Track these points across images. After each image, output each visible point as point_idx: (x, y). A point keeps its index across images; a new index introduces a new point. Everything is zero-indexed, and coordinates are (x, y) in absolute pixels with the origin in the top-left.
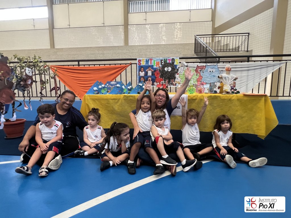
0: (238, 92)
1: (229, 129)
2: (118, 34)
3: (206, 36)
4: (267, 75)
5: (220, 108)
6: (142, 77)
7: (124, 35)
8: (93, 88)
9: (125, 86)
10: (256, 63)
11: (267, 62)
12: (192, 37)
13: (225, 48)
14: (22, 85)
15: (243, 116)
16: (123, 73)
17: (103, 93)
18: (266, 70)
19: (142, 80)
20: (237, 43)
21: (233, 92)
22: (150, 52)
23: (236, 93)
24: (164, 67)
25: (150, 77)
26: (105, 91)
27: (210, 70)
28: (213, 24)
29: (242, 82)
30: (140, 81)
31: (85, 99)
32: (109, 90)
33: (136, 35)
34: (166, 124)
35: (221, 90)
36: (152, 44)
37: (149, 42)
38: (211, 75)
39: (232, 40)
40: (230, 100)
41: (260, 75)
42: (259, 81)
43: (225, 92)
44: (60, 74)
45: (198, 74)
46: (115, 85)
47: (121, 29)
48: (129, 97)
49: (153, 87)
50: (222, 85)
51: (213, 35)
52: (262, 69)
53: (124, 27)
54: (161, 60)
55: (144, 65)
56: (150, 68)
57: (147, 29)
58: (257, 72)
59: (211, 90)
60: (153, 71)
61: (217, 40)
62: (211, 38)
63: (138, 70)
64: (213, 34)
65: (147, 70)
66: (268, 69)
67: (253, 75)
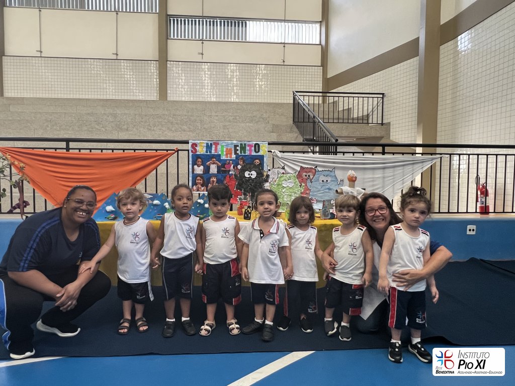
3: (313, 94)
4: (413, 177)
6: (200, 176)
7: (158, 80)
10: (396, 156)
11: (413, 155)
18: (411, 169)
19: (199, 181)
22: (210, 116)
25: (216, 176)
30: (194, 183)
36: (215, 100)
41: (403, 176)
42: (401, 187)
52: (405, 167)
54: (236, 146)
55: (202, 153)
56: (215, 159)
57: (205, 71)
58: (398, 172)
63: (190, 162)
64: (324, 91)
65: (209, 163)
66: (414, 168)
67: (392, 177)
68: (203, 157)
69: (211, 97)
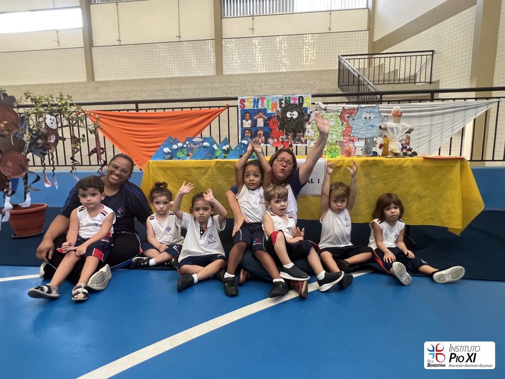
0: (415, 154)
1: (400, 217)
2: (205, 55)
3: (359, 57)
4: (464, 124)
5: (384, 182)
6: (247, 130)
7: (215, 58)
8: (162, 149)
9: (217, 146)
10: (445, 102)
11: (465, 100)
12: (334, 59)
13: (392, 78)
14: (40, 145)
15: (423, 195)
16: (215, 124)
17: (179, 158)
18: (463, 115)
19: (248, 134)
20: (413, 68)
21: (405, 154)
22: (260, 86)
23: (410, 156)
24: (285, 111)
25: (262, 129)
26: (184, 153)
27: (365, 115)
28: (371, 36)
29: (421, 136)
30: (243, 137)
31: (149, 168)
32: (189, 152)
33: (237, 56)
34: (290, 211)
35: (384, 150)
36: (265, 71)
37: (259, 69)
38: (366, 125)
39: (403, 63)
40: (400, 167)
41: (453, 123)
42: (450, 134)
43: (390, 154)
44: (105, 125)
45: (345, 123)
46: (201, 144)
47: (210, 47)
48: (226, 164)
49: (267, 146)
50: (386, 142)
51: (371, 55)
52: (456, 113)
53: (214, 44)
54: (281, 100)
55: (249, 108)
56: (261, 114)
57: (256, 45)
58: (447, 119)
59: (367, 151)
60: (266, 118)
61: (377, 64)
62: (366, 60)
63: (240, 117)
64: (370, 53)
65: (256, 117)
66: (467, 114)
67: (440, 125)
68: (250, 112)
69: (261, 69)
